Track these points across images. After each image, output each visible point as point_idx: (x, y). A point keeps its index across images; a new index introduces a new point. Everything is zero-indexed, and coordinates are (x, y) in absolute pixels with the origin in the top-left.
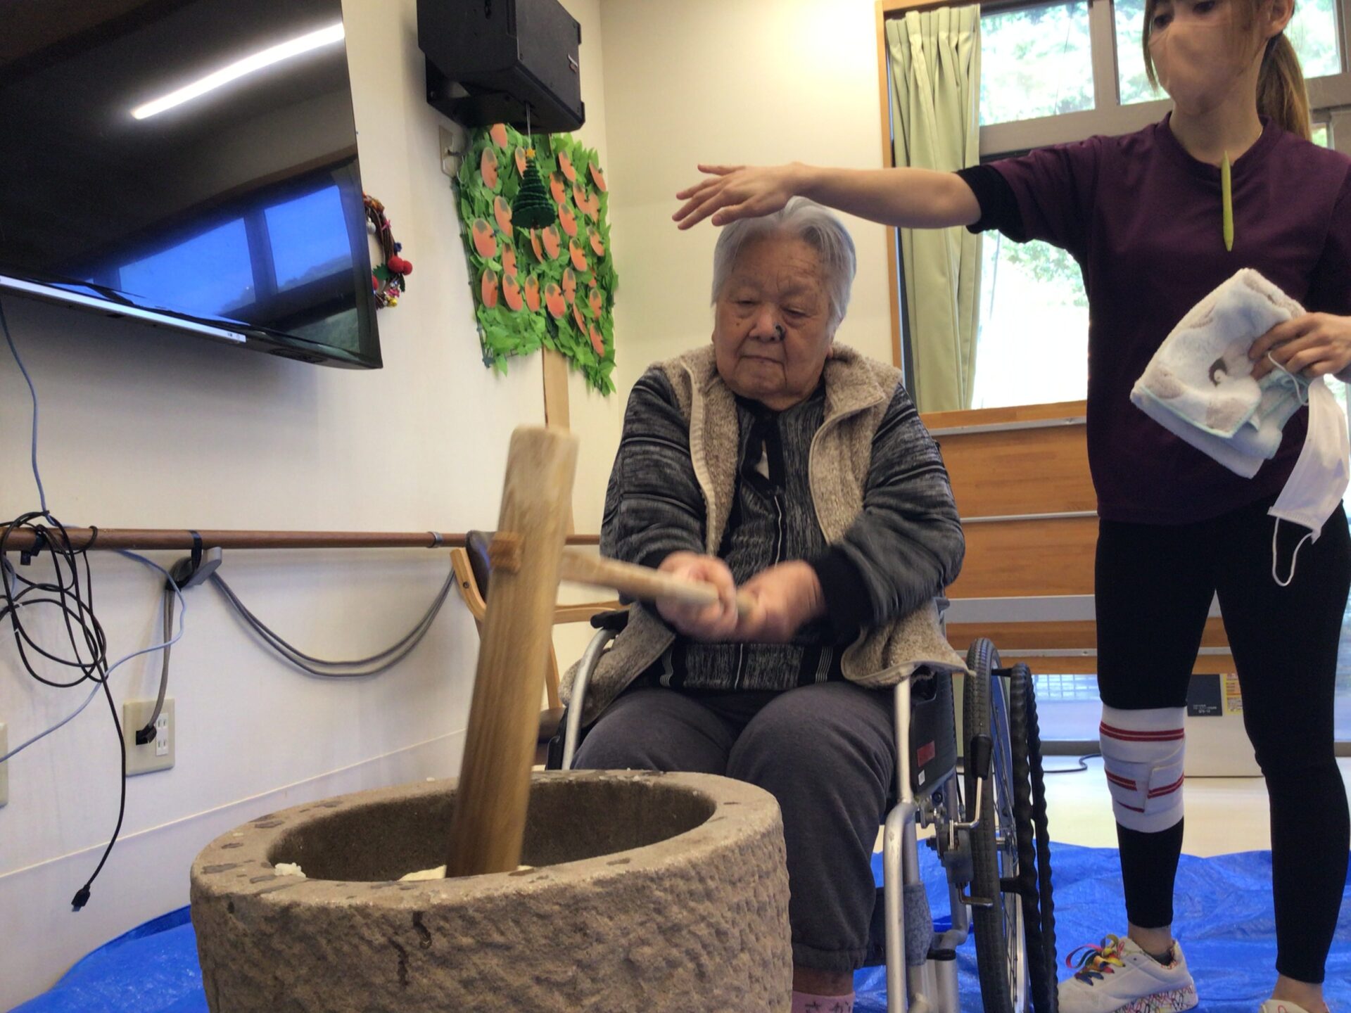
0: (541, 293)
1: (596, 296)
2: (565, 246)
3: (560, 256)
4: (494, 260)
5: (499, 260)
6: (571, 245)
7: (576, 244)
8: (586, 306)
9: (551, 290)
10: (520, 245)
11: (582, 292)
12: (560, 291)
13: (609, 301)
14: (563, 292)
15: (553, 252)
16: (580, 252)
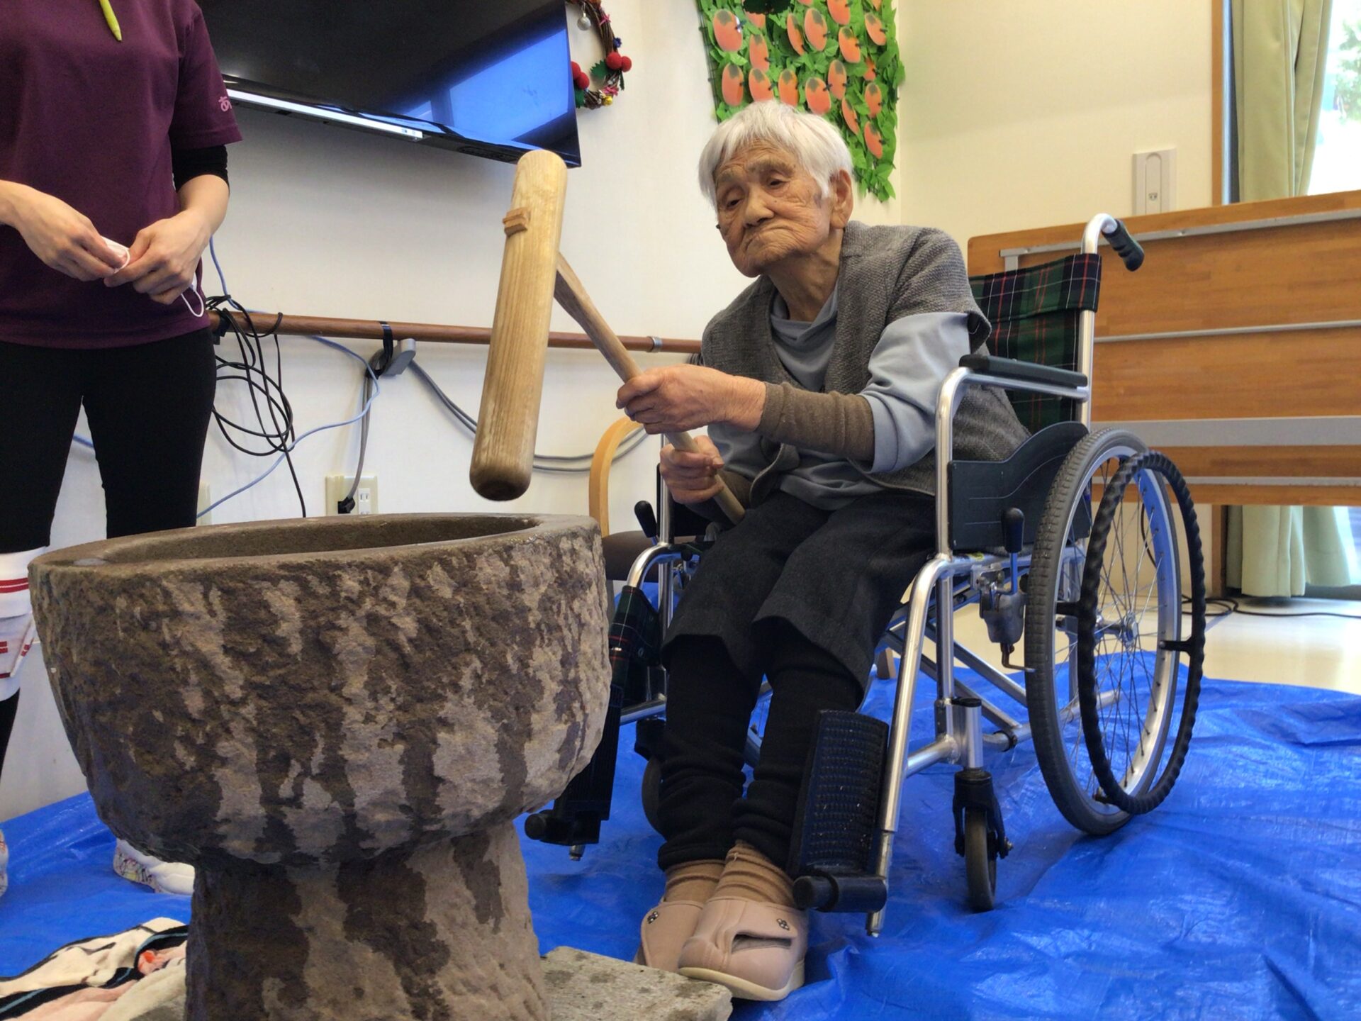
0: (800, 88)
1: (873, 90)
2: (833, 35)
3: (827, 47)
4: (739, 53)
5: (744, 53)
6: (841, 34)
7: (848, 34)
8: (860, 102)
9: (814, 85)
10: (774, 37)
11: (856, 87)
12: (825, 86)
13: (892, 96)
14: (828, 87)
15: (818, 42)
16: (853, 42)
